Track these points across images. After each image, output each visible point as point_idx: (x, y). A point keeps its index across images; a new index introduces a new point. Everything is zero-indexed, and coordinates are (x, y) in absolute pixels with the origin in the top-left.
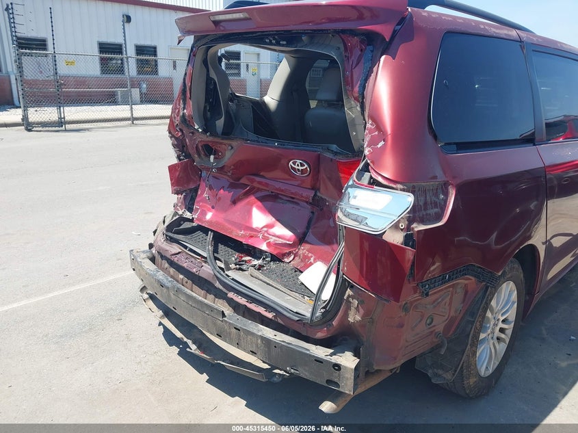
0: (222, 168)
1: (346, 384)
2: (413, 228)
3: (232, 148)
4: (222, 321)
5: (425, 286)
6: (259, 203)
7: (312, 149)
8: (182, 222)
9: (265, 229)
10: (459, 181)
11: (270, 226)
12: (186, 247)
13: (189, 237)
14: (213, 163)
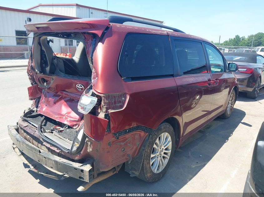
0: (50, 88)
1: (86, 178)
2: (109, 112)
3: (53, 79)
4: (39, 155)
5: (116, 135)
6: (65, 103)
7: (85, 79)
8: (32, 113)
9: (67, 114)
10: (131, 92)
11: (69, 113)
12: (30, 123)
13: (34, 119)
14: (46, 86)
